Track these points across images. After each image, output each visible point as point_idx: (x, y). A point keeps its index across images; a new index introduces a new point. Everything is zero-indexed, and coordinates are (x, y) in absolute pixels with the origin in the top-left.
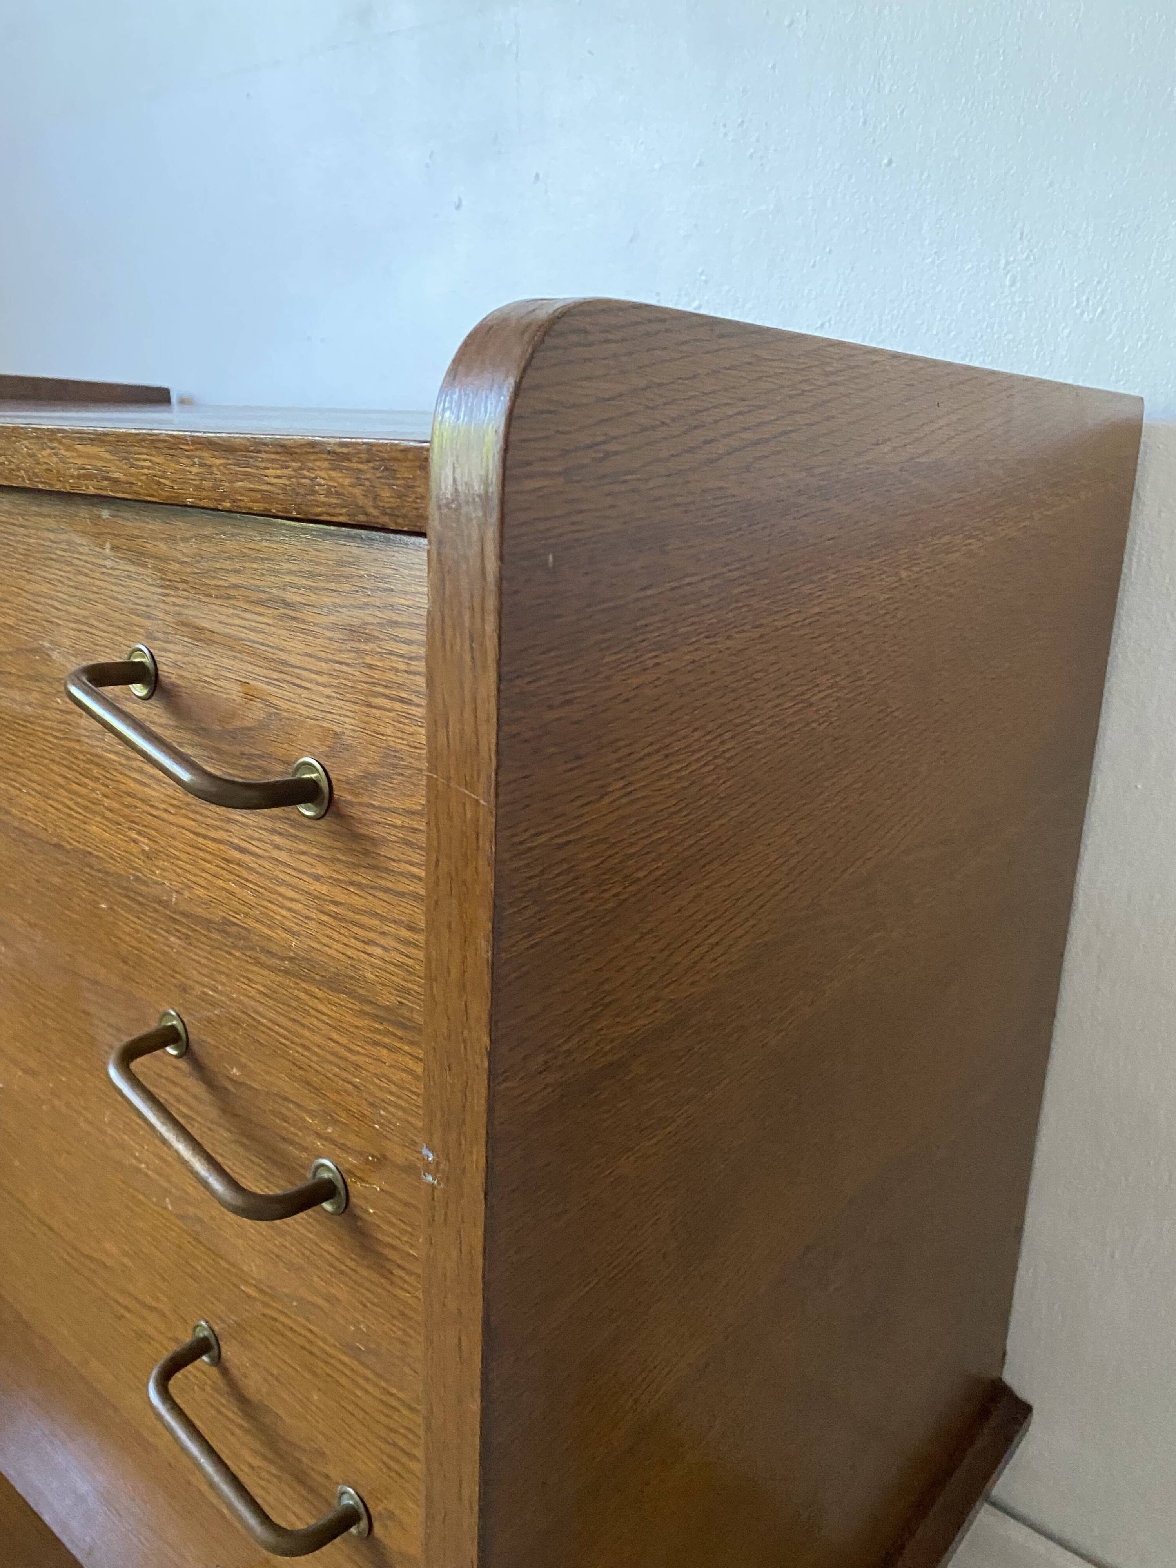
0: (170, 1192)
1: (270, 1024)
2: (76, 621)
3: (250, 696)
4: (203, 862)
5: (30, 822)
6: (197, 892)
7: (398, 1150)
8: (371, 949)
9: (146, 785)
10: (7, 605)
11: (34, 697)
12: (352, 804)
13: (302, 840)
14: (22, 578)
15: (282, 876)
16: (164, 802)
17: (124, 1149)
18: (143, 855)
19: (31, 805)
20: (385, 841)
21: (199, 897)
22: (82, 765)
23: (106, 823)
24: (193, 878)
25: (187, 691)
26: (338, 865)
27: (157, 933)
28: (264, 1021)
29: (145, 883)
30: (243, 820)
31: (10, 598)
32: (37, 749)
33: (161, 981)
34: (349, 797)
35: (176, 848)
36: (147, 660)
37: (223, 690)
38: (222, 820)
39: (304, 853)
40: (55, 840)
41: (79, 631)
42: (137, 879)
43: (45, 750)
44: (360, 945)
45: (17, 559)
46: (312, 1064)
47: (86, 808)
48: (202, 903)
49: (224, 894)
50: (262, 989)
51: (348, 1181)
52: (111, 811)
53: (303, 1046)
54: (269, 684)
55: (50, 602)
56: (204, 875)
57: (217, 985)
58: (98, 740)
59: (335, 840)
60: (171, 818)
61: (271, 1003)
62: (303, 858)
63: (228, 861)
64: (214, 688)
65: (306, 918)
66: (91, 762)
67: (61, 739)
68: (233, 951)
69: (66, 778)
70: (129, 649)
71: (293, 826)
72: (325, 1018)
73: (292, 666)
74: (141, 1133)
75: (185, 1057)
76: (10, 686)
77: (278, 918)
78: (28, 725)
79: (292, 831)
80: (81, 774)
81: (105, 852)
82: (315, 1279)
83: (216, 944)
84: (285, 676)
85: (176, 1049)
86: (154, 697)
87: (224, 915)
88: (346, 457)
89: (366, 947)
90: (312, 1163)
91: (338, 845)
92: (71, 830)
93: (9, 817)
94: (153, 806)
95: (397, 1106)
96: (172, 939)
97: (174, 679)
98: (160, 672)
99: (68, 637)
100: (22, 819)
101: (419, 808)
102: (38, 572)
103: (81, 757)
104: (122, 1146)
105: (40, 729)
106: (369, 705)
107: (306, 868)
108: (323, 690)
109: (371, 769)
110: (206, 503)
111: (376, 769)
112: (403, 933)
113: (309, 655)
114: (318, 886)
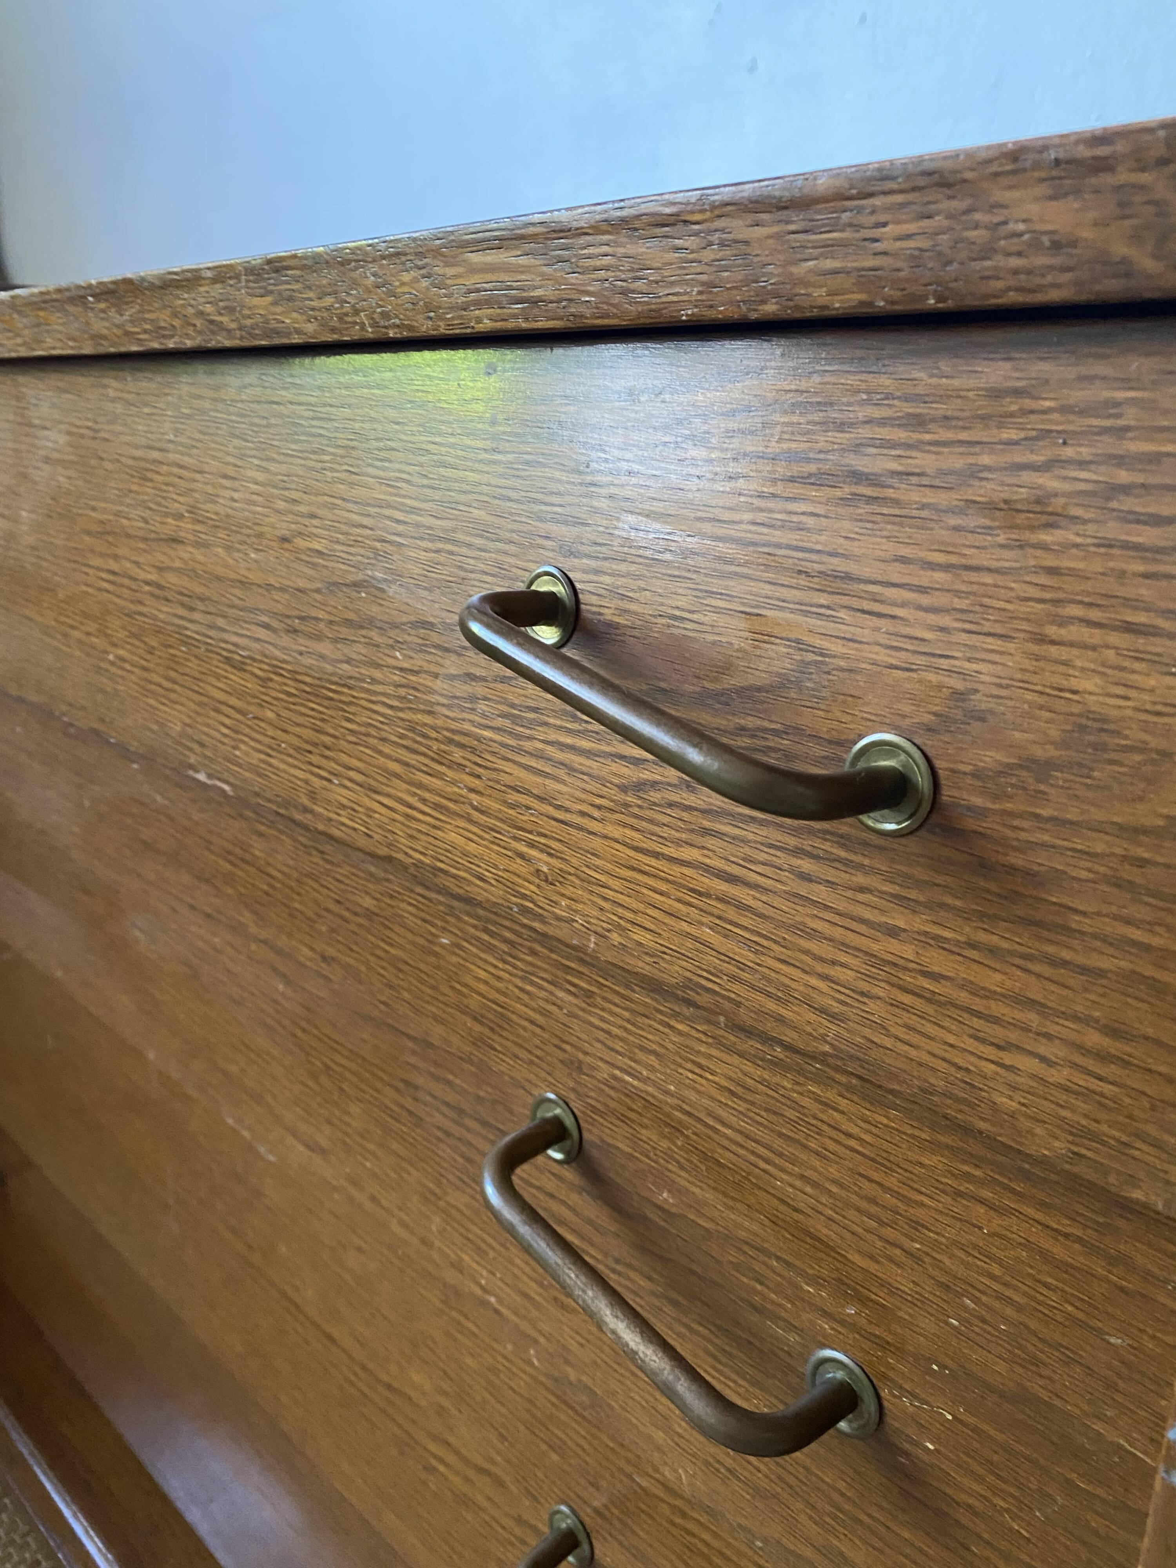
0: (536, 1342)
1: (739, 1138)
2: (433, 538)
3: (763, 637)
4: (651, 893)
5: (344, 824)
6: (636, 937)
8: (1008, 1058)
9: (547, 775)
10: (315, 522)
11: (358, 651)
12: (984, 813)
13: (860, 867)
14: (342, 481)
15: (814, 924)
16: (583, 801)
17: (461, 1272)
18: (538, 877)
19: (345, 802)
20: (1058, 877)
21: (640, 944)
22: (435, 746)
23: (475, 829)
24: (629, 915)
25: (636, 633)
26: (942, 914)
27: (532, 983)
28: (728, 1132)
29: (541, 919)
30: (737, 832)
31: (319, 512)
32: (358, 724)
33: (539, 1053)
34: (978, 801)
35: (596, 869)
36: (559, 589)
37: (709, 629)
38: (692, 831)
39: (862, 889)
40: (383, 851)
41: (438, 551)
42: (524, 910)
43: (371, 725)
45: (333, 454)
46: (820, 1208)
47: (437, 807)
48: (647, 954)
49: (689, 944)
50: (724, 1083)
51: (885, 1393)
52: (482, 812)
53: (802, 1177)
54: (806, 613)
55: (386, 512)
56: (650, 911)
57: (639, 1068)
58: (463, 709)
59: (936, 871)
60: (594, 826)
61: (742, 1107)
62: (861, 897)
63: (700, 894)
64: (690, 626)
65: (862, 994)
66: (450, 741)
67: (401, 710)
68: (673, 1023)
69: (407, 765)
70: (527, 574)
71: (843, 846)
72: (853, 1143)
73: (860, 580)
74: (492, 1254)
75: (574, 1165)
76: (319, 637)
77: (801, 988)
78: (345, 690)
79: (843, 854)
80: (433, 759)
81: (468, 870)
83: (641, 1009)
84: (845, 600)
85: (560, 1151)
86: (570, 644)
87: (688, 974)
88: (1103, 166)
89: (1002, 1054)
90: (811, 1353)
91: (940, 879)
92: (411, 836)
93: (309, 816)
94: (559, 807)
95: (1002, 1298)
96: (561, 994)
97: (608, 615)
98: (583, 607)
99: (416, 561)
100: (330, 820)
101: (1160, 822)
102: (370, 470)
103: (434, 735)
104: (458, 1267)
105: (363, 695)
106: (1042, 640)
107: (868, 914)
108: (932, 618)
109: (1039, 752)
110: (722, 311)
111: (1052, 752)
112: (1093, 1038)
113: (903, 560)
114: (894, 946)
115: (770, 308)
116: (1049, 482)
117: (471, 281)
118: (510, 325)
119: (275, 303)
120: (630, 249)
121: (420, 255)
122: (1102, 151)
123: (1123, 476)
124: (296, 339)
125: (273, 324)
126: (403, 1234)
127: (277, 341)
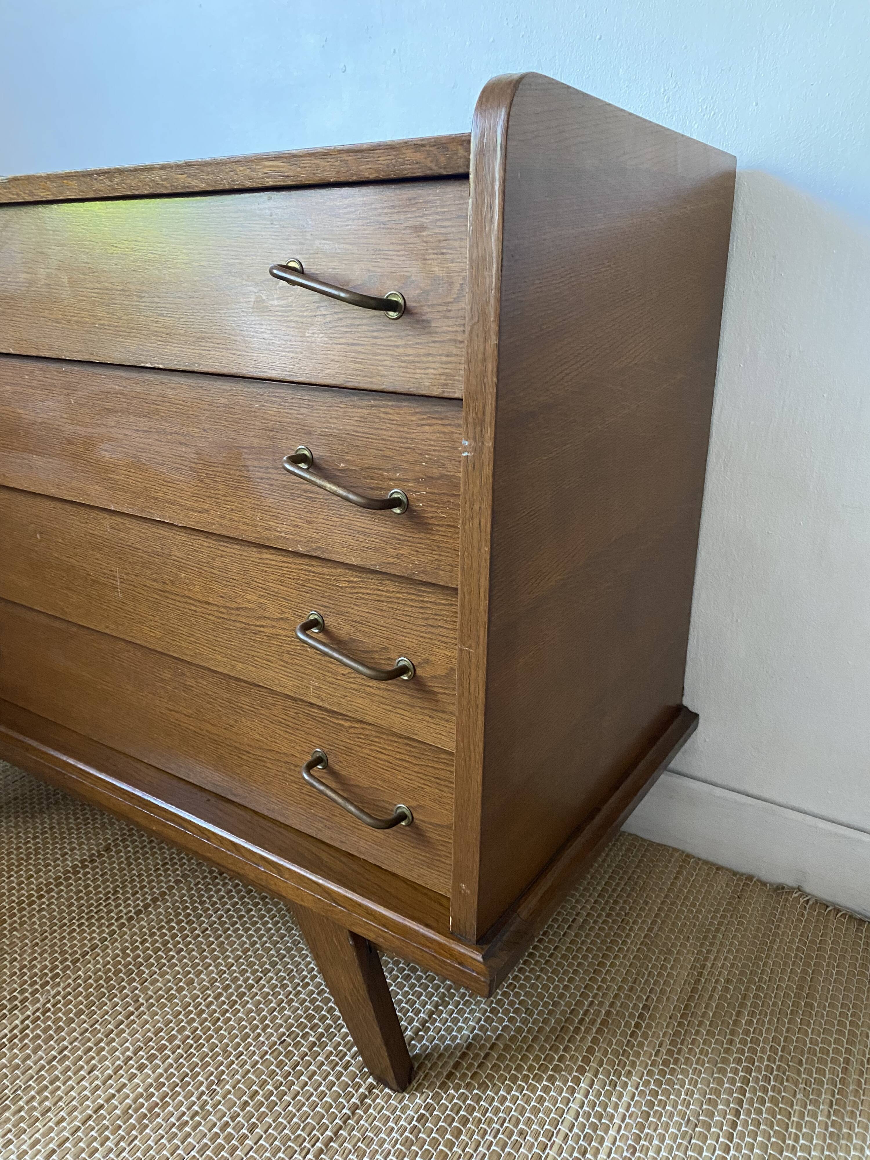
1: (362, 435)
4: (331, 357)
7: (435, 471)
8: (427, 371)
12: (417, 307)
13: (390, 330)
15: (379, 351)
20: (434, 319)
26: (409, 337)
28: (359, 434)
34: (415, 304)
36: (297, 265)
37: (343, 270)
38: (343, 333)
39: (390, 337)
44: (422, 371)
46: (388, 447)
51: (408, 494)
53: (383, 439)
57: (330, 425)
59: (407, 326)
62: (389, 339)
63: (347, 352)
64: (338, 270)
65: (392, 367)
70: (289, 260)
77: (376, 371)
79: (384, 328)
82: (390, 550)
84: (379, 256)
88: (423, 146)
89: (425, 371)
91: (409, 328)
95: (434, 450)
97: (313, 271)
98: (305, 269)
106: (425, 259)
107: (391, 343)
108: (401, 258)
109: (426, 288)
110: (342, 179)
111: (429, 288)
112: (444, 359)
113: (393, 243)
114: (398, 350)
115: (354, 178)
116: (423, 220)
117: (266, 170)
118: (278, 184)
119: (188, 177)
120: (315, 162)
121: (247, 162)
122: (423, 142)
123: (438, 217)
124: (197, 189)
125: (187, 185)
126: (245, 527)
127: (188, 190)
